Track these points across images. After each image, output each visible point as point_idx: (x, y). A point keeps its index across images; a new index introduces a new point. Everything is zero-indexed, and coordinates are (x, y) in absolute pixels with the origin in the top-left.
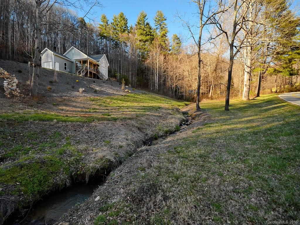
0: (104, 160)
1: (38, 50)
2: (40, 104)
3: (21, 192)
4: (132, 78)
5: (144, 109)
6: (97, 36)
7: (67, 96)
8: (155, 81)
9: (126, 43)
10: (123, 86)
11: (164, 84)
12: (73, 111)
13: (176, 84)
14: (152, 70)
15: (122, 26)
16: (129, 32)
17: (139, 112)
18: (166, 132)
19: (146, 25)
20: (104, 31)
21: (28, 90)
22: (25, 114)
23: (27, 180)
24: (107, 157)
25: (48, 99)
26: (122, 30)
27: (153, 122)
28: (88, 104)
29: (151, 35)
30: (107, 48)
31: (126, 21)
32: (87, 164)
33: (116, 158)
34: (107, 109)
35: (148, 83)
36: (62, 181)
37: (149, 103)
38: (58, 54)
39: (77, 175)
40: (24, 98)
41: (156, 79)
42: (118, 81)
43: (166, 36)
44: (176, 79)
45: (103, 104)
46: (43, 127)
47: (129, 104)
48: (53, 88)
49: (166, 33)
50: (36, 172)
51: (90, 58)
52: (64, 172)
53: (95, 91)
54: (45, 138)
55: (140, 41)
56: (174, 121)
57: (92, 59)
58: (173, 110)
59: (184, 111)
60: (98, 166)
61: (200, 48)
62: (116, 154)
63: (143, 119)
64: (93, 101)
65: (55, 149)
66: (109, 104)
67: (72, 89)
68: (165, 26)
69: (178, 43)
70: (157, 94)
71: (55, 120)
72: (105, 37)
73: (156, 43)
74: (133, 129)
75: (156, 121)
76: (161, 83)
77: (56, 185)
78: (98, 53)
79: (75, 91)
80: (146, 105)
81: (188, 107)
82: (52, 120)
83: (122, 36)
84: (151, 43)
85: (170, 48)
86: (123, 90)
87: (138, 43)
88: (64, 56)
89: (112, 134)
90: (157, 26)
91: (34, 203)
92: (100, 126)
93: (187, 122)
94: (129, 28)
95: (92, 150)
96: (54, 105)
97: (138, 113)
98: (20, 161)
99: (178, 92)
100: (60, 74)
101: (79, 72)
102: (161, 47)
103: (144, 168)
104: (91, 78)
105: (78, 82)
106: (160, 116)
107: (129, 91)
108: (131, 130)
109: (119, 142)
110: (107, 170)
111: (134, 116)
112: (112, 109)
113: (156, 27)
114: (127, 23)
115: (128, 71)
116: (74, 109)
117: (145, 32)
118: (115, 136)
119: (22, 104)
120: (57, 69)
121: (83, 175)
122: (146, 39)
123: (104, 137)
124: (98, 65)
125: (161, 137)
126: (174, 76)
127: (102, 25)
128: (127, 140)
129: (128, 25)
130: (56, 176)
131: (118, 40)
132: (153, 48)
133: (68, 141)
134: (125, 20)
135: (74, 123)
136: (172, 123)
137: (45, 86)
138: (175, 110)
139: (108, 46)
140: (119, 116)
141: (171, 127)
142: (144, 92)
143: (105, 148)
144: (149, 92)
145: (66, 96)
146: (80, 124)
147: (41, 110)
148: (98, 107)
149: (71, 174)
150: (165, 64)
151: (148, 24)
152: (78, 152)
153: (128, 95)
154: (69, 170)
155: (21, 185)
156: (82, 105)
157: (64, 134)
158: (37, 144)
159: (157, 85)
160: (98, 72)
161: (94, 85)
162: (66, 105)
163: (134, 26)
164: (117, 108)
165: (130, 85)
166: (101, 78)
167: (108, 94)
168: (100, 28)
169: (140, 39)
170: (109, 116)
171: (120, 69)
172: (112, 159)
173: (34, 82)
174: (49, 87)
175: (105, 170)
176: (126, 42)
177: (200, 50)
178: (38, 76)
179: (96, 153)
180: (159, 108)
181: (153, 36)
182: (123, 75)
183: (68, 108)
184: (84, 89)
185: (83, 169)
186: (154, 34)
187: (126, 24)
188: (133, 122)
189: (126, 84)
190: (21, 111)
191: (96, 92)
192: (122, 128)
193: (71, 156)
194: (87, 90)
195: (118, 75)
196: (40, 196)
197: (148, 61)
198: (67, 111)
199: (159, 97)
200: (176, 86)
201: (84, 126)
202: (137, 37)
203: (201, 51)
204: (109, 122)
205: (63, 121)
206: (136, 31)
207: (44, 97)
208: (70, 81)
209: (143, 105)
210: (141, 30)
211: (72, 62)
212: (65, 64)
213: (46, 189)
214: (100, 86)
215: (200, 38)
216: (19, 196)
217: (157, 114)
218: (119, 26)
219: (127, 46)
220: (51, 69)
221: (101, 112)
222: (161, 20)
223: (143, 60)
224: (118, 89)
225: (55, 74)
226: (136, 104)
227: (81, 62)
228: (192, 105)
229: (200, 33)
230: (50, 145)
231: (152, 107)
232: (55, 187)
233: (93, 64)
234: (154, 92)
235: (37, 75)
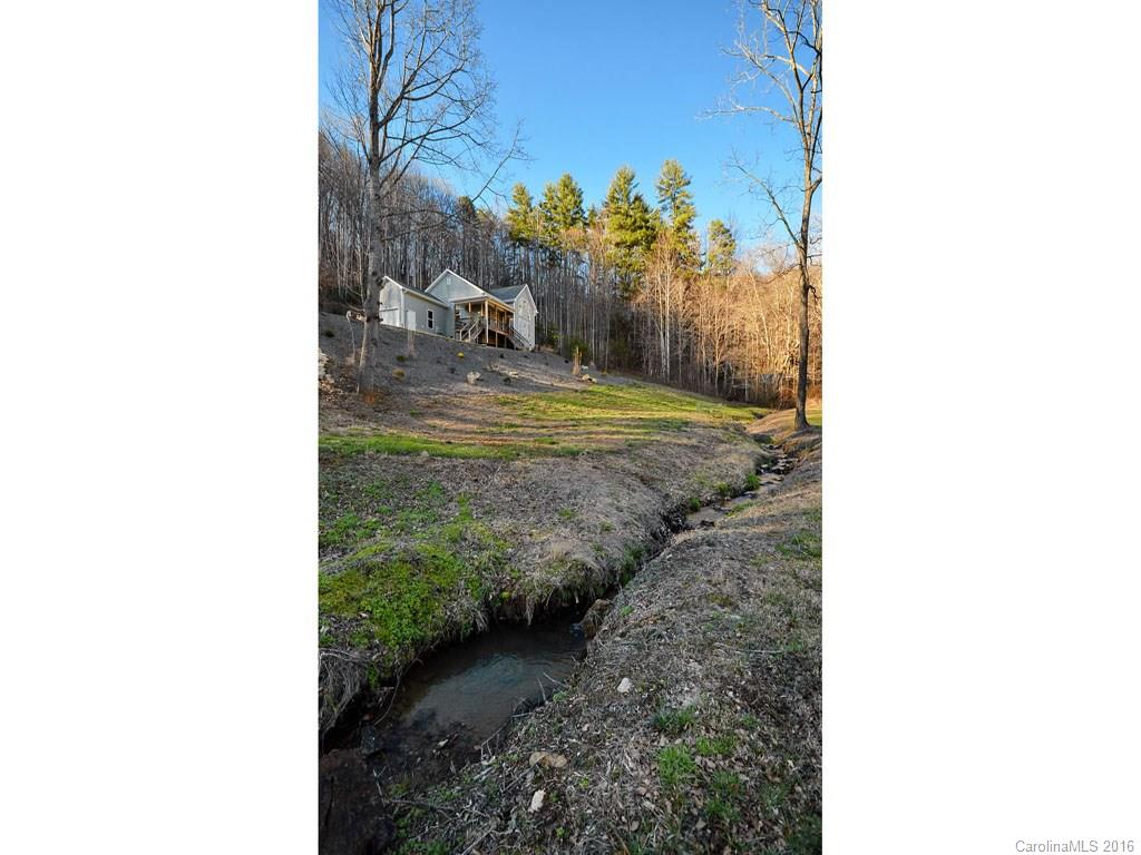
0: (569, 565)
1: (375, 279)
2: (379, 412)
3: (373, 637)
4: (597, 345)
5: (644, 427)
6: (504, 241)
7: (442, 393)
8: (660, 352)
9: (578, 254)
10: (576, 368)
11: (687, 359)
12: (461, 431)
13: (723, 358)
14: (653, 323)
15: (568, 210)
16: (585, 224)
17: (631, 434)
18: (722, 492)
19: (634, 202)
20: (522, 226)
21: (351, 378)
22: (352, 435)
23: (384, 607)
24: (575, 557)
25: (398, 399)
26: (569, 221)
27: (678, 462)
28: (493, 413)
29: (647, 228)
30: (529, 268)
31: (579, 196)
32: (524, 572)
33: (599, 558)
34: (544, 427)
35: (641, 356)
36: (467, 614)
37: (653, 410)
38: (412, 288)
39: (502, 600)
40: (344, 397)
41: (665, 345)
42: (559, 354)
43: (689, 227)
44: (720, 345)
45: (530, 412)
46: (399, 470)
47: (597, 413)
48: (407, 372)
49: (690, 219)
50: (403, 587)
51: (491, 297)
52: (469, 591)
53: (505, 381)
54: (407, 499)
55: (617, 245)
56: (737, 461)
57: (496, 299)
58: (727, 429)
59: (755, 432)
60: (556, 580)
61: (805, 250)
62: (599, 549)
63: (648, 452)
64: (504, 404)
65: (435, 529)
66: (544, 412)
67: (449, 375)
68: (687, 201)
69: (726, 245)
70: (668, 385)
71: (425, 453)
72: (523, 242)
73: (665, 246)
74: (628, 480)
75: (686, 460)
76: (677, 356)
77: (453, 625)
78: (506, 282)
79: (459, 381)
80: (645, 415)
81: (767, 423)
82: (417, 452)
83: (568, 236)
84: (649, 248)
85: (703, 259)
86: (578, 377)
87: (612, 250)
88: (428, 294)
89: (574, 494)
90: (665, 203)
91: (404, 670)
92: (539, 470)
93: (776, 464)
94: (586, 215)
95: (531, 535)
96: (413, 414)
97: (632, 437)
98: (361, 555)
99: (729, 382)
100: (420, 340)
101: (464, 333)
102: (679, 259)
103: (727, 598)
104: (494, 346)
105: (461, 357)
106: (693, 446)
107: (594, 380)
108: (622, 483)
109: (599, 515)
110: (579, 591)
111: (624, 447)
112: (556, 427)
113: (661, 205)
114: (581, 202)
115: (585, 327)
116: (460, 426)
117: (629, 221)
118: (585, 497)
119: (343, 413)
120: (412, 327)
121: (518, 603)
122: (632, 239)
123: (553, 500)
124: (510, 314)
125: (707, 505)
126: (717, 338)
127: (517, 212)
128: (619, 509)
129: (583, 206)
130: (450, 600)
131: (559, 245)
132: (654, 263)
133: (463, 509)
134: (577, 195)
135: (471, 461)
136: (733, 466)
137: (387, 368)
138: (731, 429)
139: (532, 263)
140: (581, 445)
141: (732, 476)
142: (631, 381)
143: (565, 531)
144: (644, 380)
145: (438, 393)
146: (484, 462)
147: (386, 426)
148: (518, 421)
149: (486, 597)
150: (689, 303)
151: (637, 198)
152: (496, 539)
153: (591, 388)
154: (481, 585)
155: (371, 619)
156: (478, 417)
157: (450, 488)
158: (392, 513)
159: (666, 362)
160: (509, 329)
161: (502, 364)
162: (440, 415)
163: (600, 208)
164: (571, 423)
165: (592, 364)
166: (516, 345)
167: (539, 388)
168: (510, 219)
169: (618, 240)
170: (553, 443)
171: (564, 321)
172: (591, 562)
173: (367, 359)
174: (398, 370)
175: (575, 593)
176: (578, 250)
177: (805, 258)
178: (375, 344)
179: (543, 543)
180: (686, 424)
181: (653, 229)
182: (572, 337)
183: (446, 424)
184: (478, 375)
185: (517, 587)
186: (657, 223)
187: (578, 204)
188: (622, 461)
189: (584, 361)
190: (341, 429)
191: (508, 380)
192: (597, 475)
193: (481, 549)
194: (486, 378)
195: (560, 337)
196: (417, 653)
197: (640, 298)
198: (446, 430)
199: (674, 395)
200: (722, 363)
201: (495, 470)
202: (608, 235)
203: (808, 259)
204: (558, 459)
205: (443, 456)
206: (606, 220)
207: (389, 394)
208: (444, 356)
209: (637, 416)
210: (618, 216)
211: (446, 308)
212: (430, 314)
213: (430, 633)
214: (515, 366)
215: (806, 221)
216: (370, 648)
217: (685, 441)
218: (559, 210)
219: (580, 262)
220: (398, 325)
221: (530, 435)
222: (675, 187)
223: (626, 295)
224: (564, 373)
225: (409, 337)
226: (617, 414)
227: (467, 308)
228: (773, 415)
229: (807, 208)
230: (421, 516)
231: (665, 420)
232: (451, 631)
233: (499, 311)
234: (656, 380)
235: (373, 341)
